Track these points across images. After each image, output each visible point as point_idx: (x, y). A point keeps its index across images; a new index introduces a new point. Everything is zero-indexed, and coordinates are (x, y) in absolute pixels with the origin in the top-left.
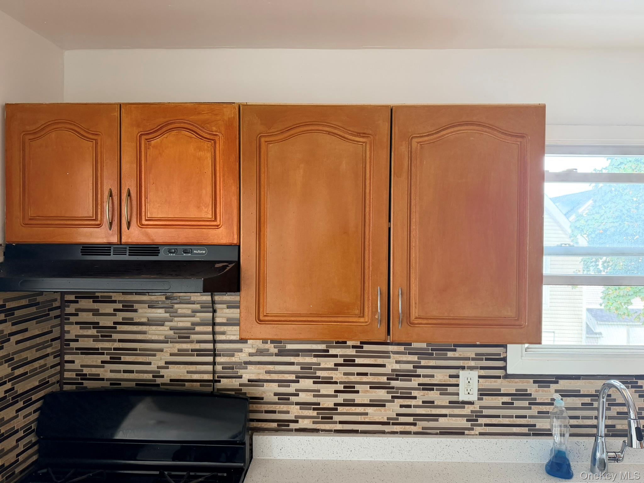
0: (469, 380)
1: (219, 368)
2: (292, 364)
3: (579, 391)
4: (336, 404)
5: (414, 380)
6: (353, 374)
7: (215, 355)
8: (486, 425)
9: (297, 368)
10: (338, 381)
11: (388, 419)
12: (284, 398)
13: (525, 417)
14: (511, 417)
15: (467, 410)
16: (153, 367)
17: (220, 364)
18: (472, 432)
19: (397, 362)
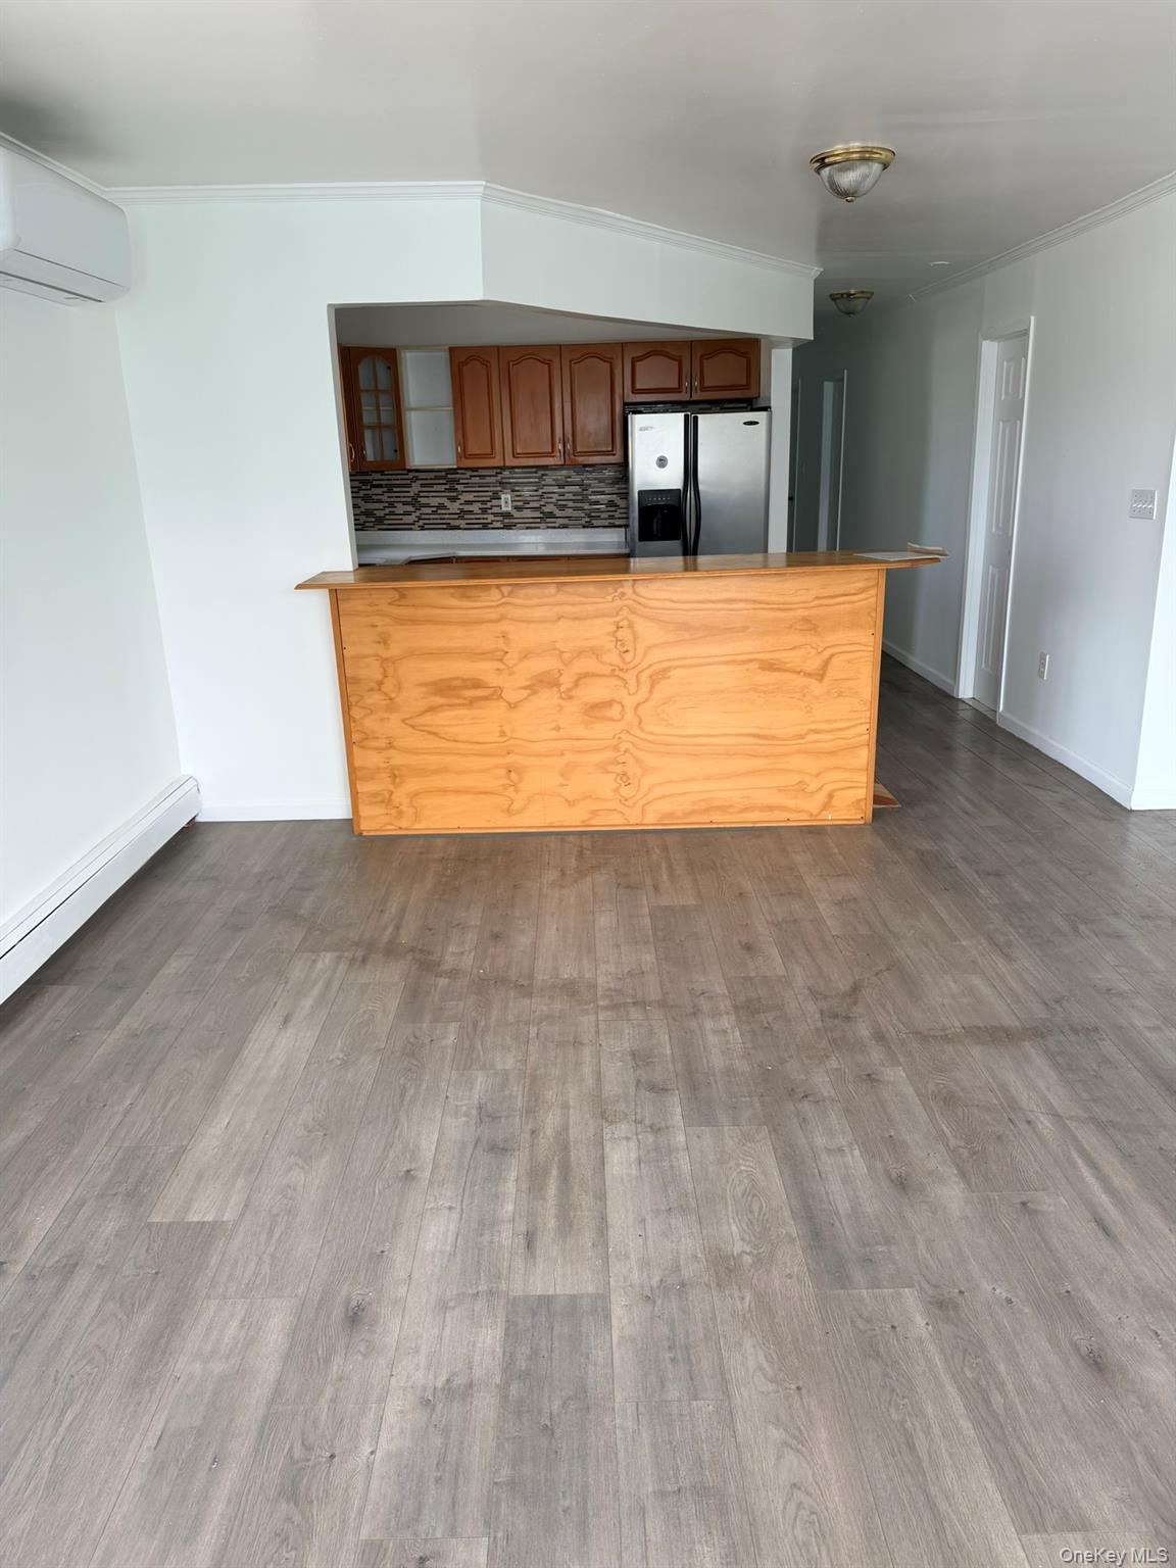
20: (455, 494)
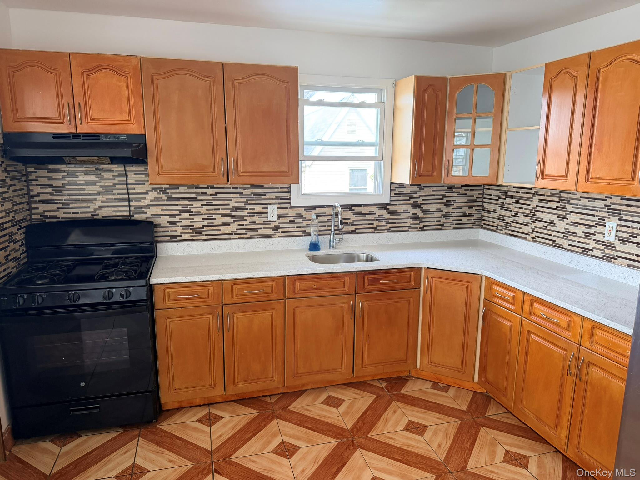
0: (273, 210)
1: (132, 209)
2: (177, 205)
3: (326, 213)
4: (203, 226)
5: (245, 211)
6: (212, 210)
7: (129, 202)
8: (282, 232)
9: (180, 208)
10: (204, 213)
11: (232, 232)
12: (173, 224)
13: (300, 227)
14: (294, 227)
15: (273, 225)
16: (91, 210)
17: (133, 206)
18: (275, 236)
19: (236, 202)
20: (563, 213)
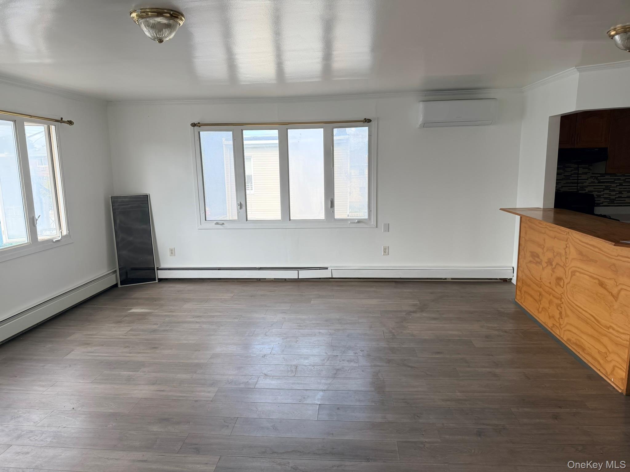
1: (579, 187)
2: (602, 186)
4: (615, 198)
6: (622, 188)
7: (578, 184)
9: (604, 187)
10: (617, 191)
